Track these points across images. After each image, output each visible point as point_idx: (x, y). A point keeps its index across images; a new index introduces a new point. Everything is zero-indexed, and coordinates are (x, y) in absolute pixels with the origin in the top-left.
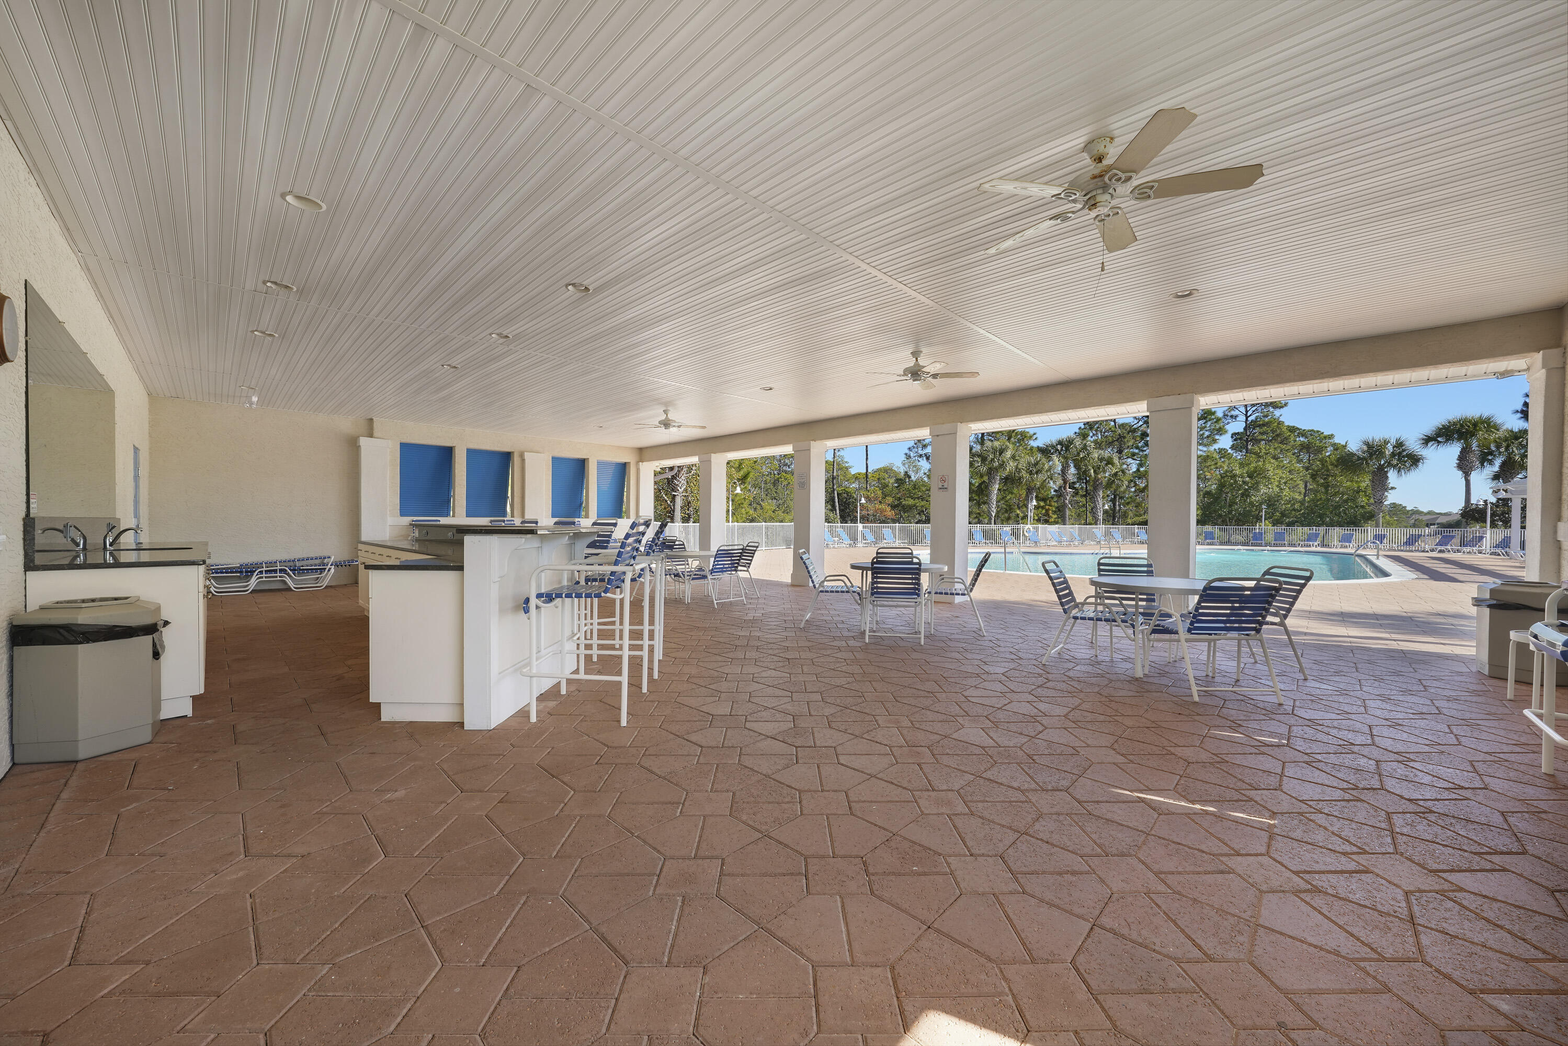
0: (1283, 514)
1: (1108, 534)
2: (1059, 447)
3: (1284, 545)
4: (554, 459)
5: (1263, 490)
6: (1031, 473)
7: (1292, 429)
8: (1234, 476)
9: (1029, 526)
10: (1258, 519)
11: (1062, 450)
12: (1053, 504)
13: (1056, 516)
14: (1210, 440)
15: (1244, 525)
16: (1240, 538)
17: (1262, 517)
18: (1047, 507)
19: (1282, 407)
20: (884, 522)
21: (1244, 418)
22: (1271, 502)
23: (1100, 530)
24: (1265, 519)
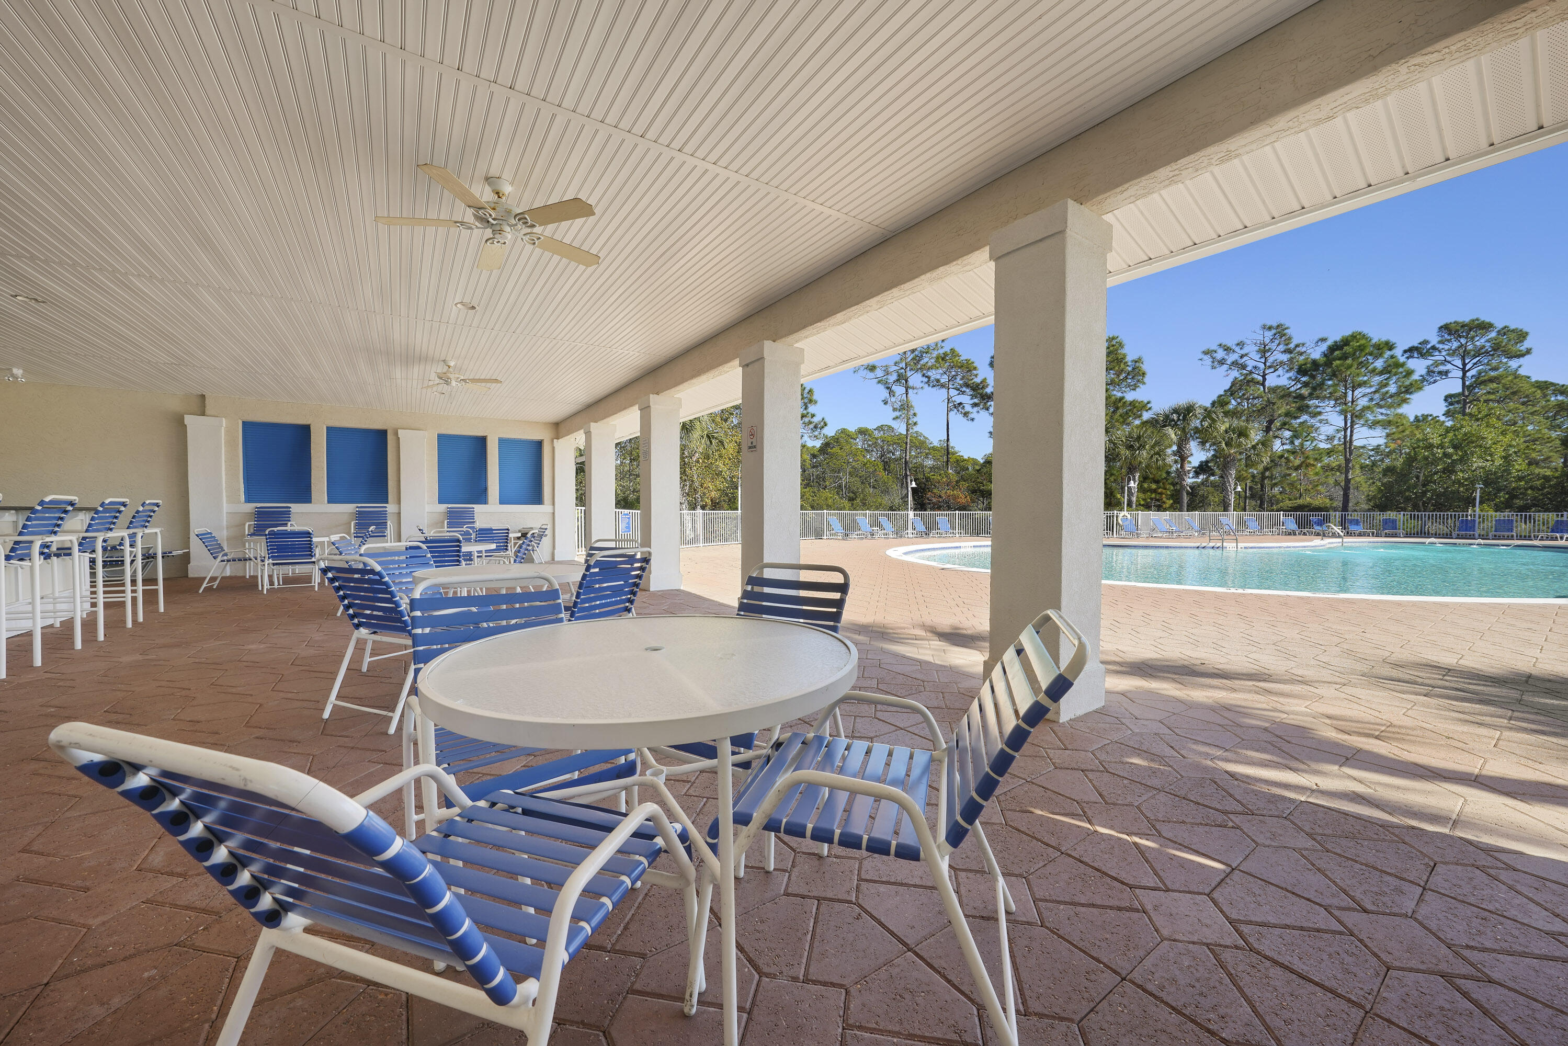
0: (1513, 495)
1: (1241, 523)
2: (1175, 417)
3: (1512, 538)
4: (440, 437)
5: (1477, 463)
6: (1130, 447)
7: (1543, 386)
8: (1430, 447)
9: (1125, 513)
10: (1470, 502)
11: (1179, 419)
12: (1168, 487)
13: (1171, 501)
14: (1397, 400)
15: (1448, 510)
16: (1443, 529)
17: (1475, 499)
18: (1160, 490)
19: (1523, 355)
20: (939, 508)
21: (1460, 374)
22: (1490, 480)
23: (1231, 518)
24: (1481, 503)
